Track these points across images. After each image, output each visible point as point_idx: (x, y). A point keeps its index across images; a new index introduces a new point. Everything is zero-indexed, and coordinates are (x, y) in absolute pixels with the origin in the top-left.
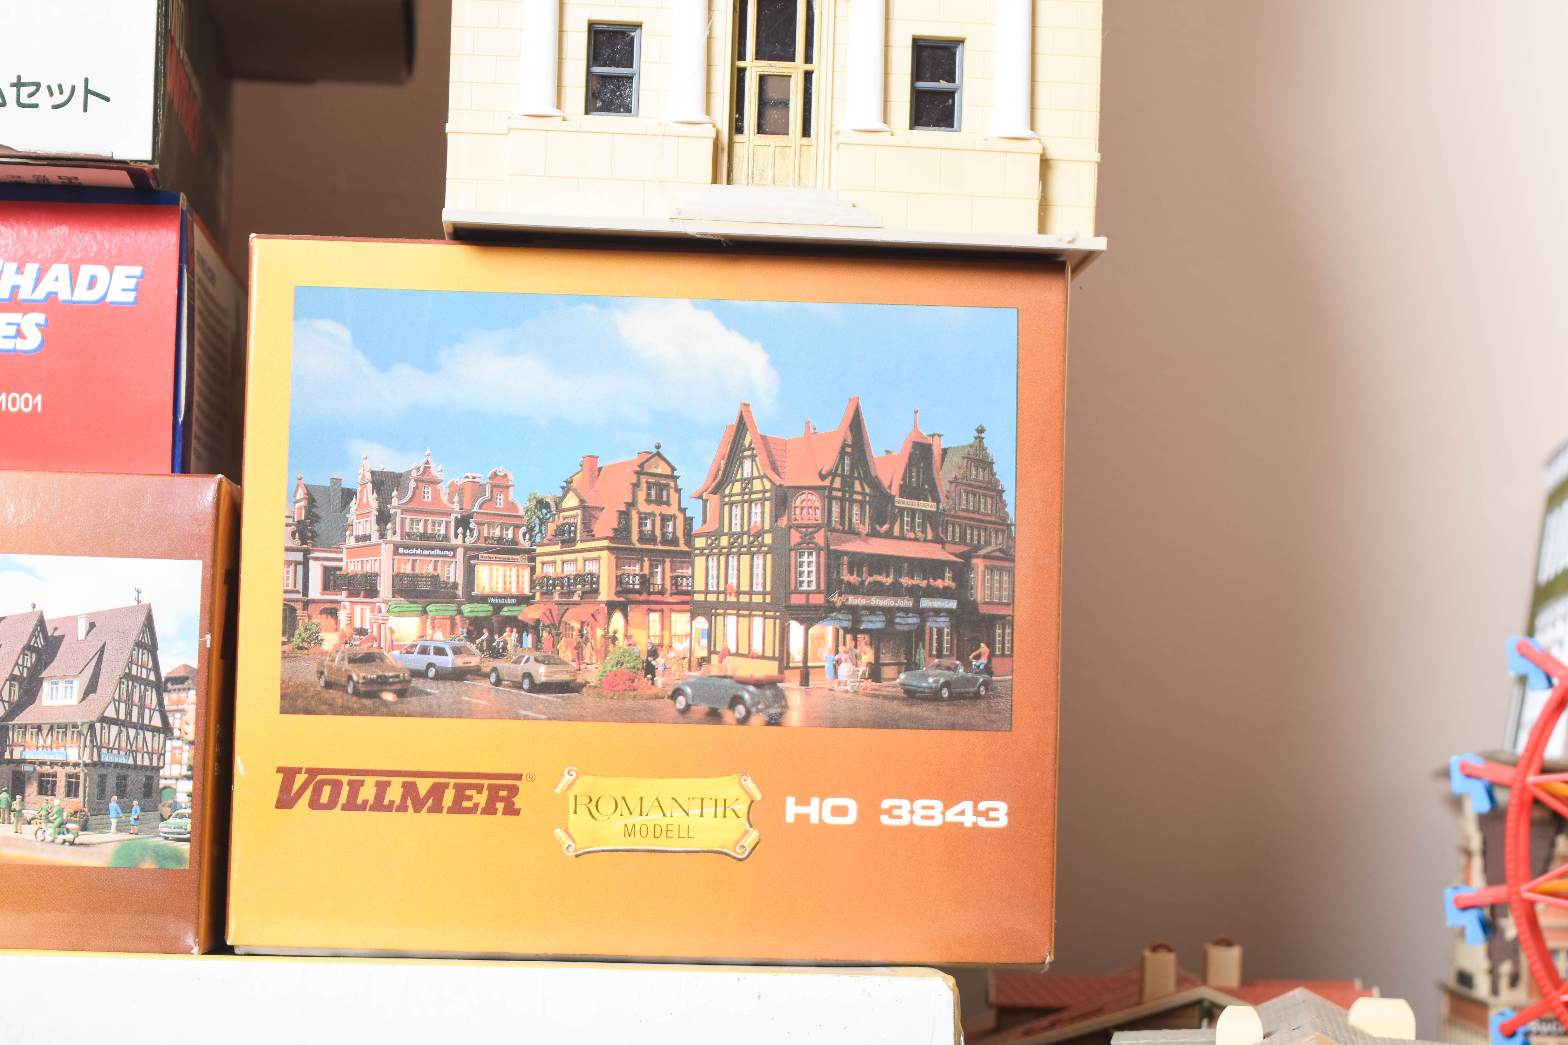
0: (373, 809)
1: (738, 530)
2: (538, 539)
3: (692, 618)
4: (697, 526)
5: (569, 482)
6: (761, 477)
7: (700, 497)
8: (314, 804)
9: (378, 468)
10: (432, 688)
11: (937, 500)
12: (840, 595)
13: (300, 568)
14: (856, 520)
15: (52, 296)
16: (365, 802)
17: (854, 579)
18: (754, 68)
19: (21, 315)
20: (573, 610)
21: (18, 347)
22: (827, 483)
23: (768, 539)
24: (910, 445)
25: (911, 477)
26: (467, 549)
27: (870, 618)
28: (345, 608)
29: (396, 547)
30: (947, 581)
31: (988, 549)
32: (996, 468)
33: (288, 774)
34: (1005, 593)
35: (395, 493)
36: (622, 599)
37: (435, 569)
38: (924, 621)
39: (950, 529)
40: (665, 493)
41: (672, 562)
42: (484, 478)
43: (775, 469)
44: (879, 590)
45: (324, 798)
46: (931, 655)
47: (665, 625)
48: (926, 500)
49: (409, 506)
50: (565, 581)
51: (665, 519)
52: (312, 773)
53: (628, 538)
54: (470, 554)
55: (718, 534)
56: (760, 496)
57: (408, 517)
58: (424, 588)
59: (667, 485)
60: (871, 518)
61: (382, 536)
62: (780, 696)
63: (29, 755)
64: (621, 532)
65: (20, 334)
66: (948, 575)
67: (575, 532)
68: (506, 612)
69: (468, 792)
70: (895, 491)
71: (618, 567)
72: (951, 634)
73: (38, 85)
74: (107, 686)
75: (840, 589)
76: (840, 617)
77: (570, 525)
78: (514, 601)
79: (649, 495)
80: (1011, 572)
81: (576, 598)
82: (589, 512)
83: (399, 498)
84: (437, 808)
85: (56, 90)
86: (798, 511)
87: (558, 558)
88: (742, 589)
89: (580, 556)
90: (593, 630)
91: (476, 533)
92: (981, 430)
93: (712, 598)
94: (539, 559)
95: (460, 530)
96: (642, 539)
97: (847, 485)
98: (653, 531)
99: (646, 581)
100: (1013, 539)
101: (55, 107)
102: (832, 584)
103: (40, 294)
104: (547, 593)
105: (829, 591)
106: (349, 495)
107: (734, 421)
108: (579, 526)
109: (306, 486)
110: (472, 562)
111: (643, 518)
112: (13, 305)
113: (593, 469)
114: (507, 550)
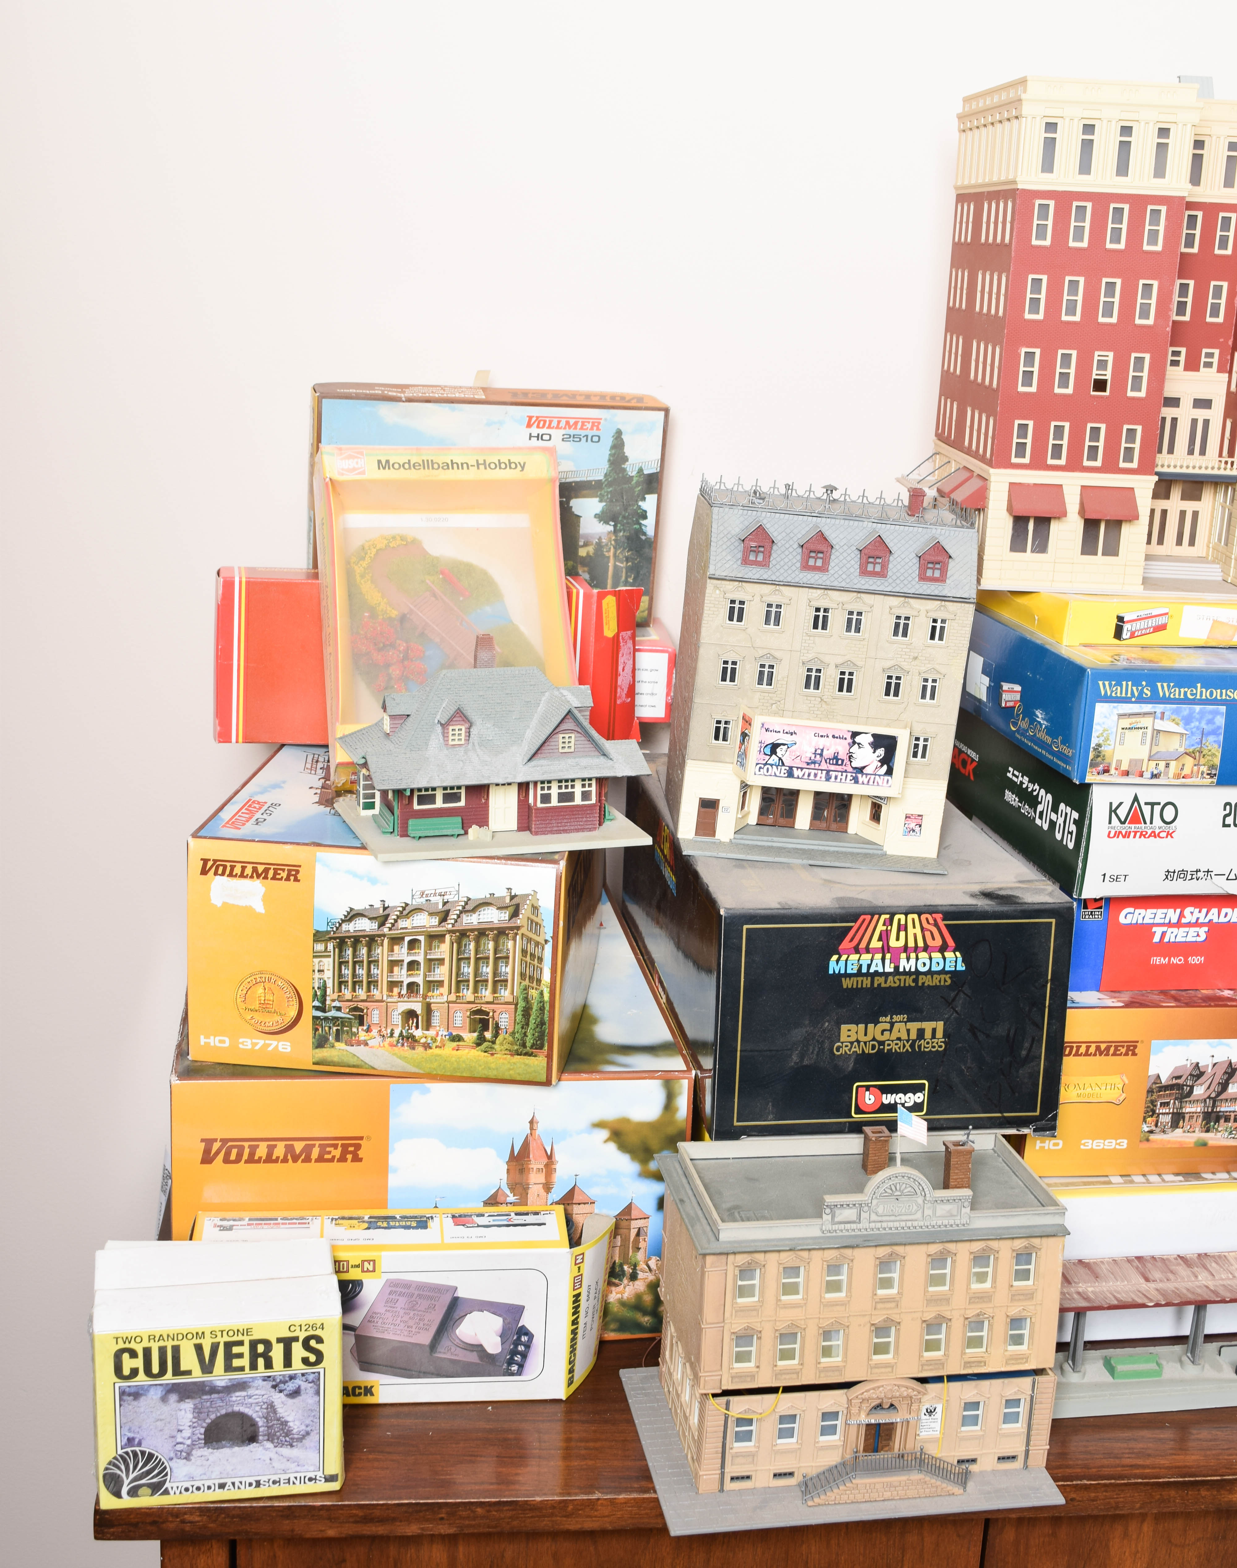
15: (1211, 921)
19: (1199, 928)
21: (1198, 941)
63: (1222, 1109)
65: (1198, 935)
103: (1207, 920)
112: (1197, 924)
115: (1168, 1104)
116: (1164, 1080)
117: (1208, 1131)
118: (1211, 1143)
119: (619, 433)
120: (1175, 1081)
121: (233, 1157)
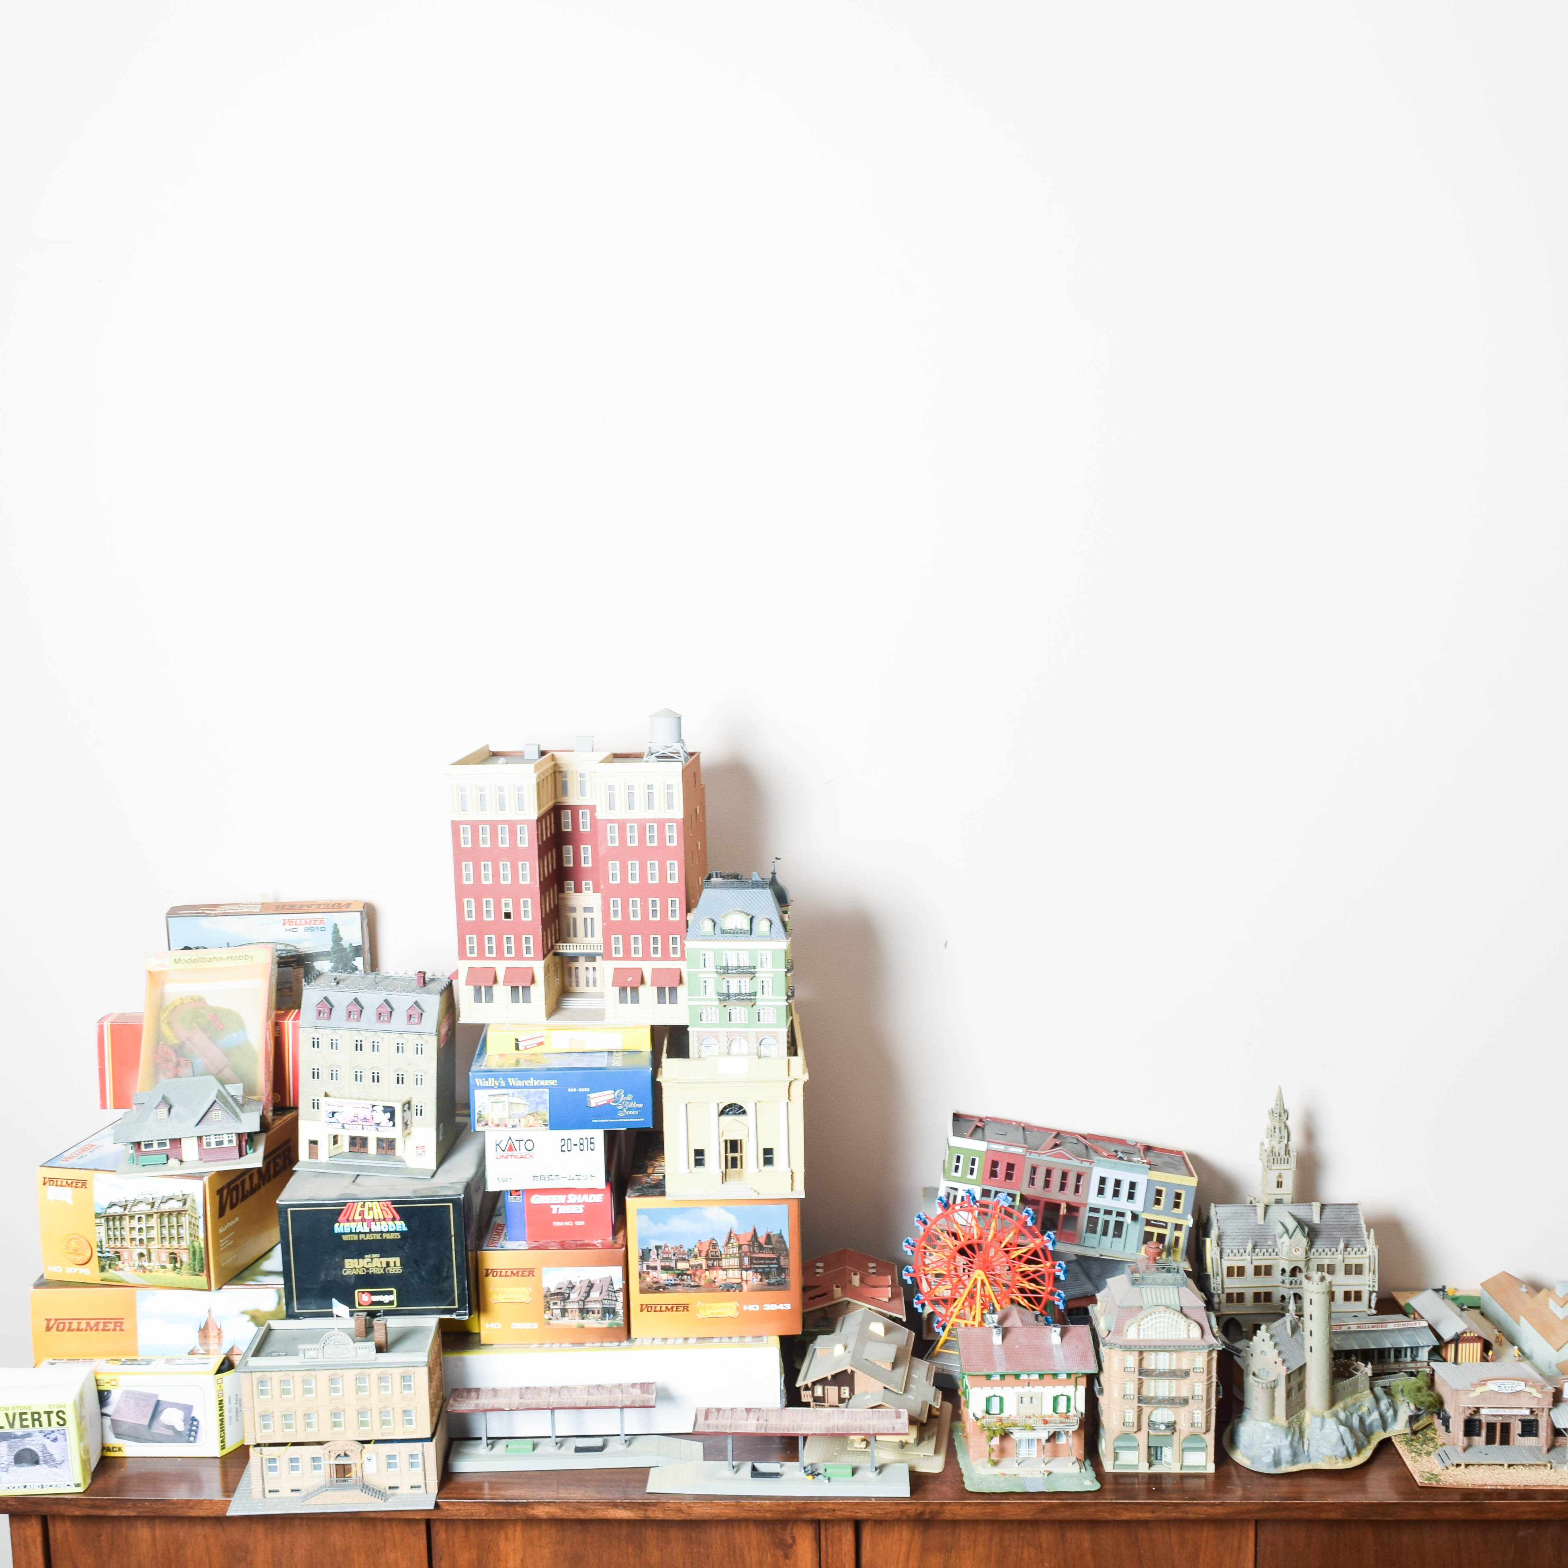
1: (731, 1253)
2: (690, 1257)
3: (723, 1271)
4: (723, 1253)
5: (695, 1245)
6: (735, 1242)
7: (723, 1247)
9: (656, 1245)
10: (670, 1288)
11: (772, 1245)
12: (753, 1265)
13: (641, 1265)
14: (756, 1250)
17: (756, 1262)
18: (730, 1155)
20: (698, 1271)
22: (749, 1243)
23: (738, 1255)
24: (766, 1234)
25: (767, 1241)
27: (760, 1269)
29: (661, 1260)
30: (775, 1262)
31: (783, 1254)
32: (784, 1238)
33: (642, 1305)
34: (787, 1263)
36: (708, 1268)
37: (669, 1264)
38: (771, 1269)
39: (775, 1251)
40: (715, 1247)
41: (718, 1260)
42: (678, 1245)
43: (738, 1241)
44: (761, 1264)
46: (772, 1276)
47: (717, 1273)
48: (770, 1245)
49: (663, 1252)
50: (696, 1265)
51: (716, 1252)
54: (676, 1261)
55: (727, 1254)
57: (663, 1254)
58: (667, 1268)
59: (716, 1245)
60: (759, 1249)
62: (741, 1286)
63: (590, 1307)
64: (707, 1255)
66: (775, 1260)
68: (684, 1272)
70: (763, 1244)
71: (707, 1262)
72: (777, 1272)
73: (581, 1176)
74: (604, 1292)
76: (753, 1270)
77: (696, 1254)
78: (686, 1270)
79: (712, 1247)
80: (789, 1259)
81: (698, 1268)
82: (700, 1252)
86: (743, 1249)
87: (694, 1261)
88: (732, 1265)
89: (699, 1260)
90: (702, 1275)
91: (677, 1257)
92: (781, 1231)
94: (690, 1261)
95: (674, 1256)
96: (711, 1256)
97: (753, 1243)
98: (713, 1254)
99: (713, 1264)
100: (789, 1252)
101: (585, 1180)
102: (751, 1263)
103: (582, 1201)
104: (692, 1268)
105: (751, 1265)
106: (650, 1250)
107: (729, 1231)
108: (698, 1254)
109: (641, 1249)
110: (677, 1263)
111: (711, 1252)
112: (576, 1204)
113: (700, 1242)
114: (684, 1260)
115: (556, 1303)
116: (553, 1290)
117: (583, 1319)
118: (586, 1326)
119: (336, 925)
120: (559, 1291)
121: (61, 1328)
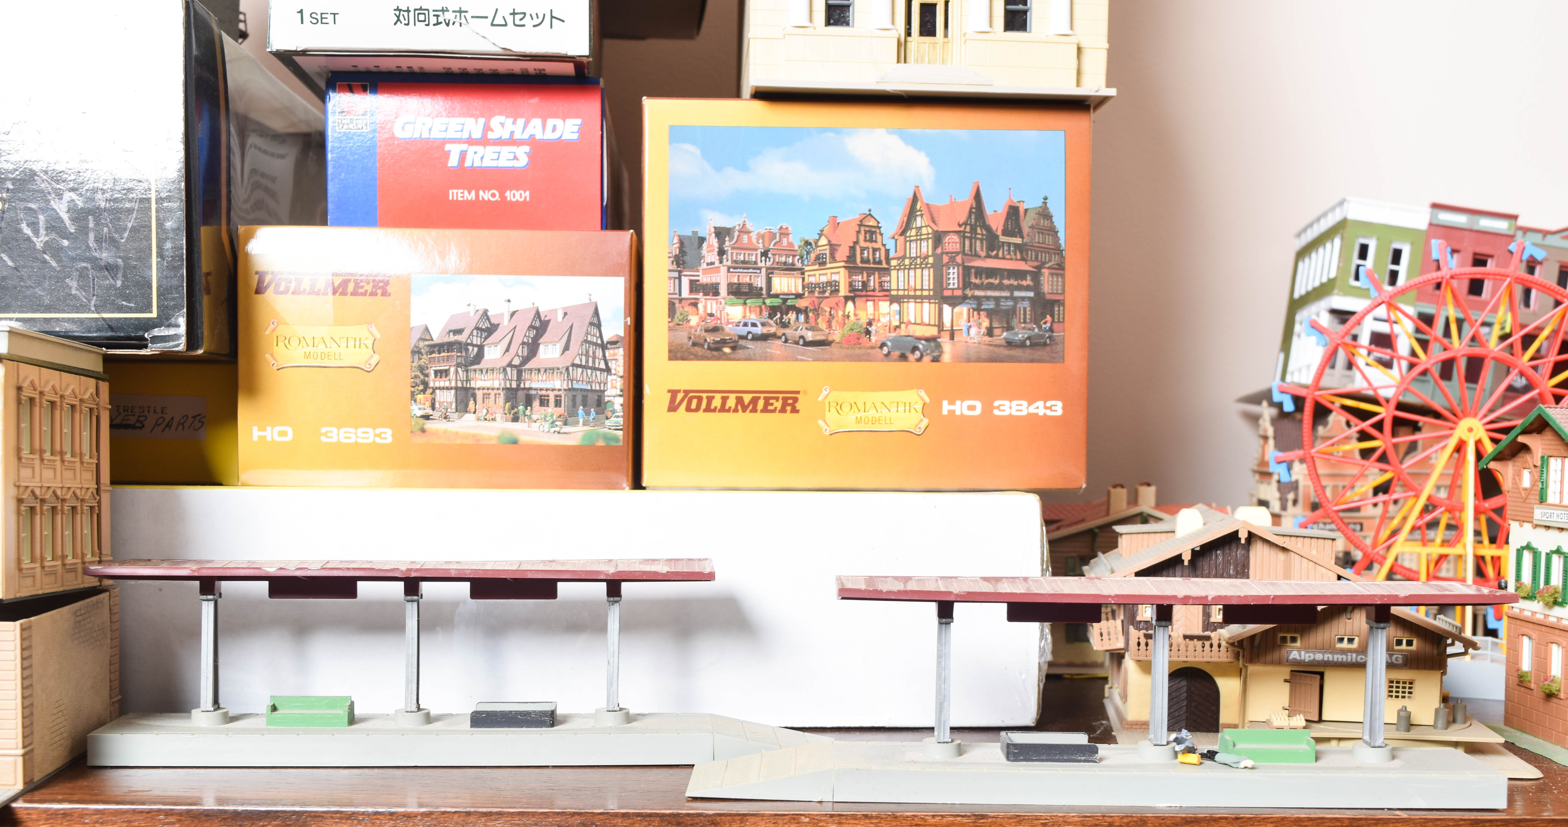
0: (720, 411)
1: (915, 255)
2: (806, 263)
3: (891, 304)
4: (892, 254)
5: (822, 231)
6: (926, 226)
7: (893, 238)
8: (688, 409)
9: (718, 225)
10: (751, 345)
11: (1022, 237)
12: (970, 290)
13: (677, 281)
14: (978, 249)
15: (532, 137)
16: (716, 408)
17: (978, 281)
19: (516, 147)
20: (825, 301)
21: (515, 166)
22: (962, 229)
23: (931, 260)
24: (1007, 207)
25: (1008, 225)
26: (767, 269)
27: (987, 302)
28: (702, 302)
29: (729, 268)
30: (1028, 282)
31: (1050, 264)
32: (1054, 219)
33: (674, 393)
34: (1060, 288)
35: (727, 239)
36: (852, 295)
37: (750, 280)
38: (1016, 304)
39: (1030, 253)
40: (874, 236)
41: (879, 273)
42: (775, 230)
43: (934, 222)
44: (990, 287)
45: (694, 406)
46: (1020, 322)
47: (876, 308)
48: (1016, 237)
49: (735, 246)
50: (821, 285)
51: (875, 250)
52: (687, 392)
53: (855, 261)
54: (769, 271)
55: (904, 258)
56: (926, 236)
57: (735, 252)
58: (744, 290)
59: (875, 232)
60: (986, 248)
61: (721, 262)
62: (939, 346)
63: (534, 385)
64: (851, 258)
65: (516, 158)
66: (1029, 278)
67: (826, 258)
68: (789, 303)
69: (771, 401)
70: (999, 233)
71: (850, 277)
72: (1031, 310)
73: (525, 14)
74: (575, 346)
75: (970, 287)
76: (971, 302)
77: (823, 254)
78: (794, 297)
79: (865, 237)
80: (1063, 276)
81: (827, 294)
82: (833, 247)
83: (730, 241)
84: (754, 410)
85: (534, 16)
86: (947, 244)
87: (817, 273)
88: (917, 288)
89: (829, 271)
90: (837, 312)
91: (772, 260)
92: (1046, 199)
93: (901, 293)
94: (806, 274)
95: (763, 258)
96: (863, 261)
97: (973, 230)
98: (868, 257)
99: (865, 284)
100: (1064, 258)
101: (534, 26)
102: (966, 284)
103: (526, 136)
104: (812, 292)
105: (964, 288)
106: (702, 240)
107: (911, 196)
108: (828, 255)
109: (679, 236)
110: (770, 276)
111: (863, 250)
112: (512, 141)
113: (835, 223)
114: (789, 269)
115: (446, 373)
116: (437, 335)
117: (516, 419)
118: (524, 439)
120: (453, 338)
